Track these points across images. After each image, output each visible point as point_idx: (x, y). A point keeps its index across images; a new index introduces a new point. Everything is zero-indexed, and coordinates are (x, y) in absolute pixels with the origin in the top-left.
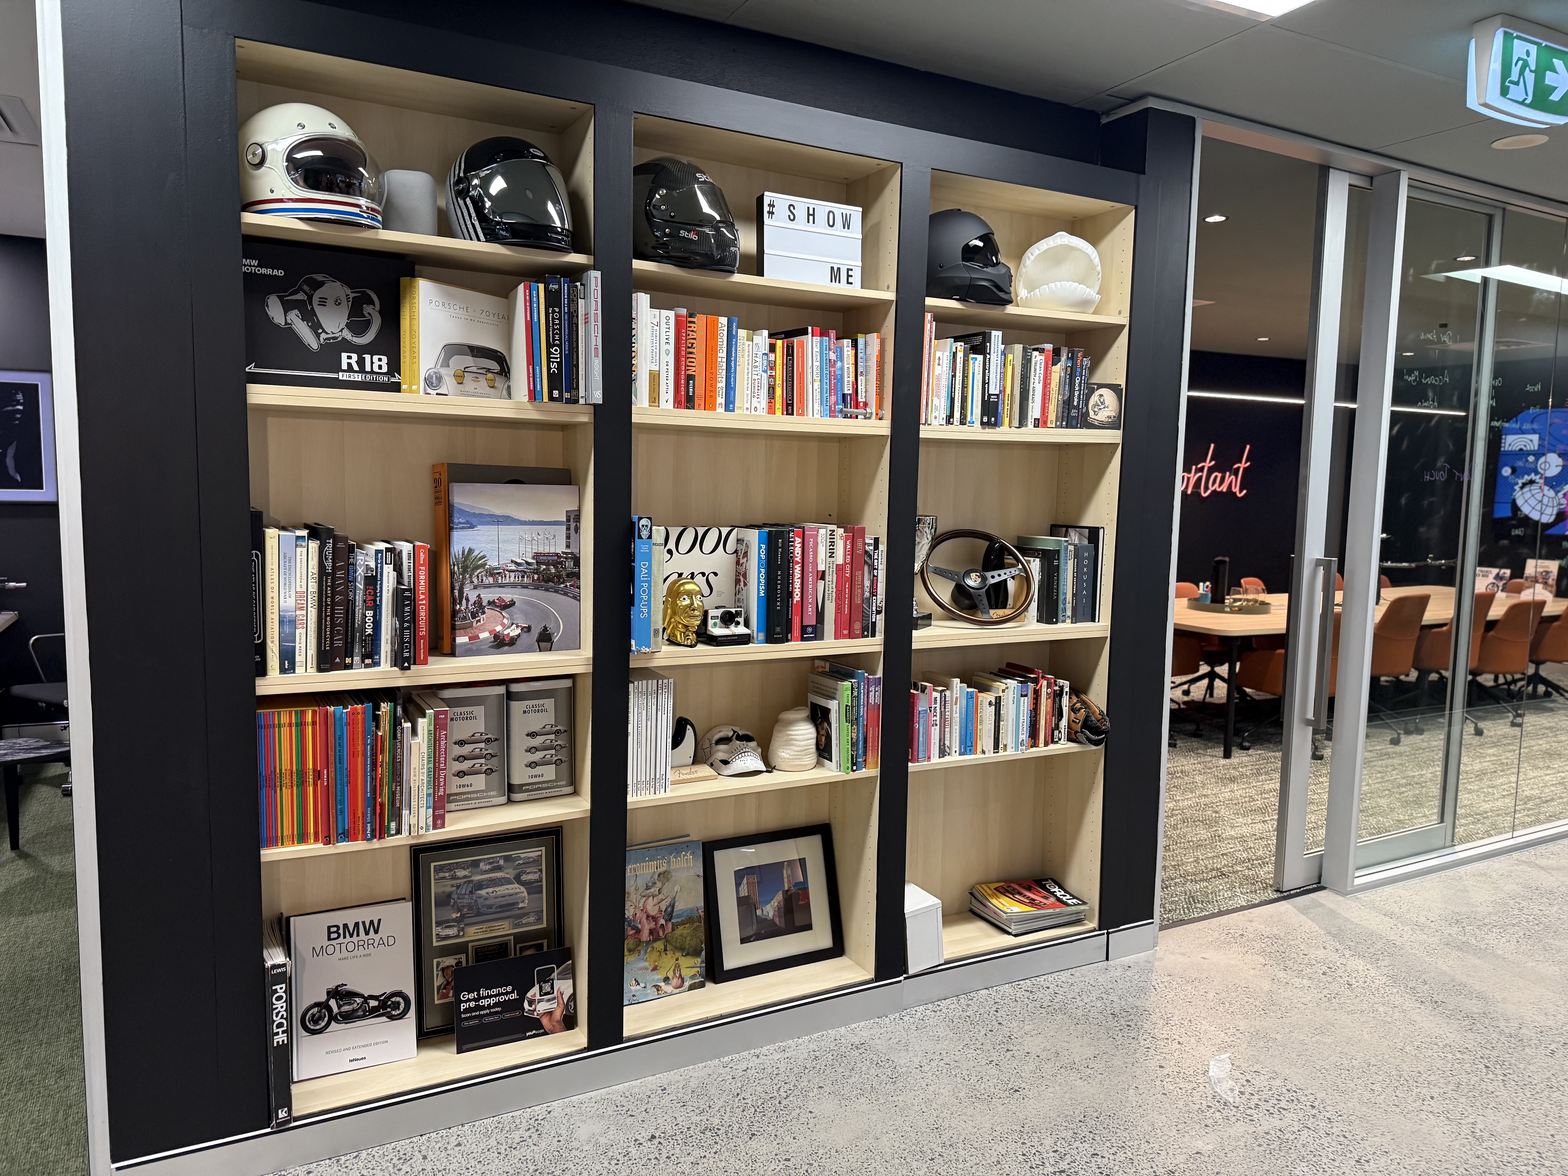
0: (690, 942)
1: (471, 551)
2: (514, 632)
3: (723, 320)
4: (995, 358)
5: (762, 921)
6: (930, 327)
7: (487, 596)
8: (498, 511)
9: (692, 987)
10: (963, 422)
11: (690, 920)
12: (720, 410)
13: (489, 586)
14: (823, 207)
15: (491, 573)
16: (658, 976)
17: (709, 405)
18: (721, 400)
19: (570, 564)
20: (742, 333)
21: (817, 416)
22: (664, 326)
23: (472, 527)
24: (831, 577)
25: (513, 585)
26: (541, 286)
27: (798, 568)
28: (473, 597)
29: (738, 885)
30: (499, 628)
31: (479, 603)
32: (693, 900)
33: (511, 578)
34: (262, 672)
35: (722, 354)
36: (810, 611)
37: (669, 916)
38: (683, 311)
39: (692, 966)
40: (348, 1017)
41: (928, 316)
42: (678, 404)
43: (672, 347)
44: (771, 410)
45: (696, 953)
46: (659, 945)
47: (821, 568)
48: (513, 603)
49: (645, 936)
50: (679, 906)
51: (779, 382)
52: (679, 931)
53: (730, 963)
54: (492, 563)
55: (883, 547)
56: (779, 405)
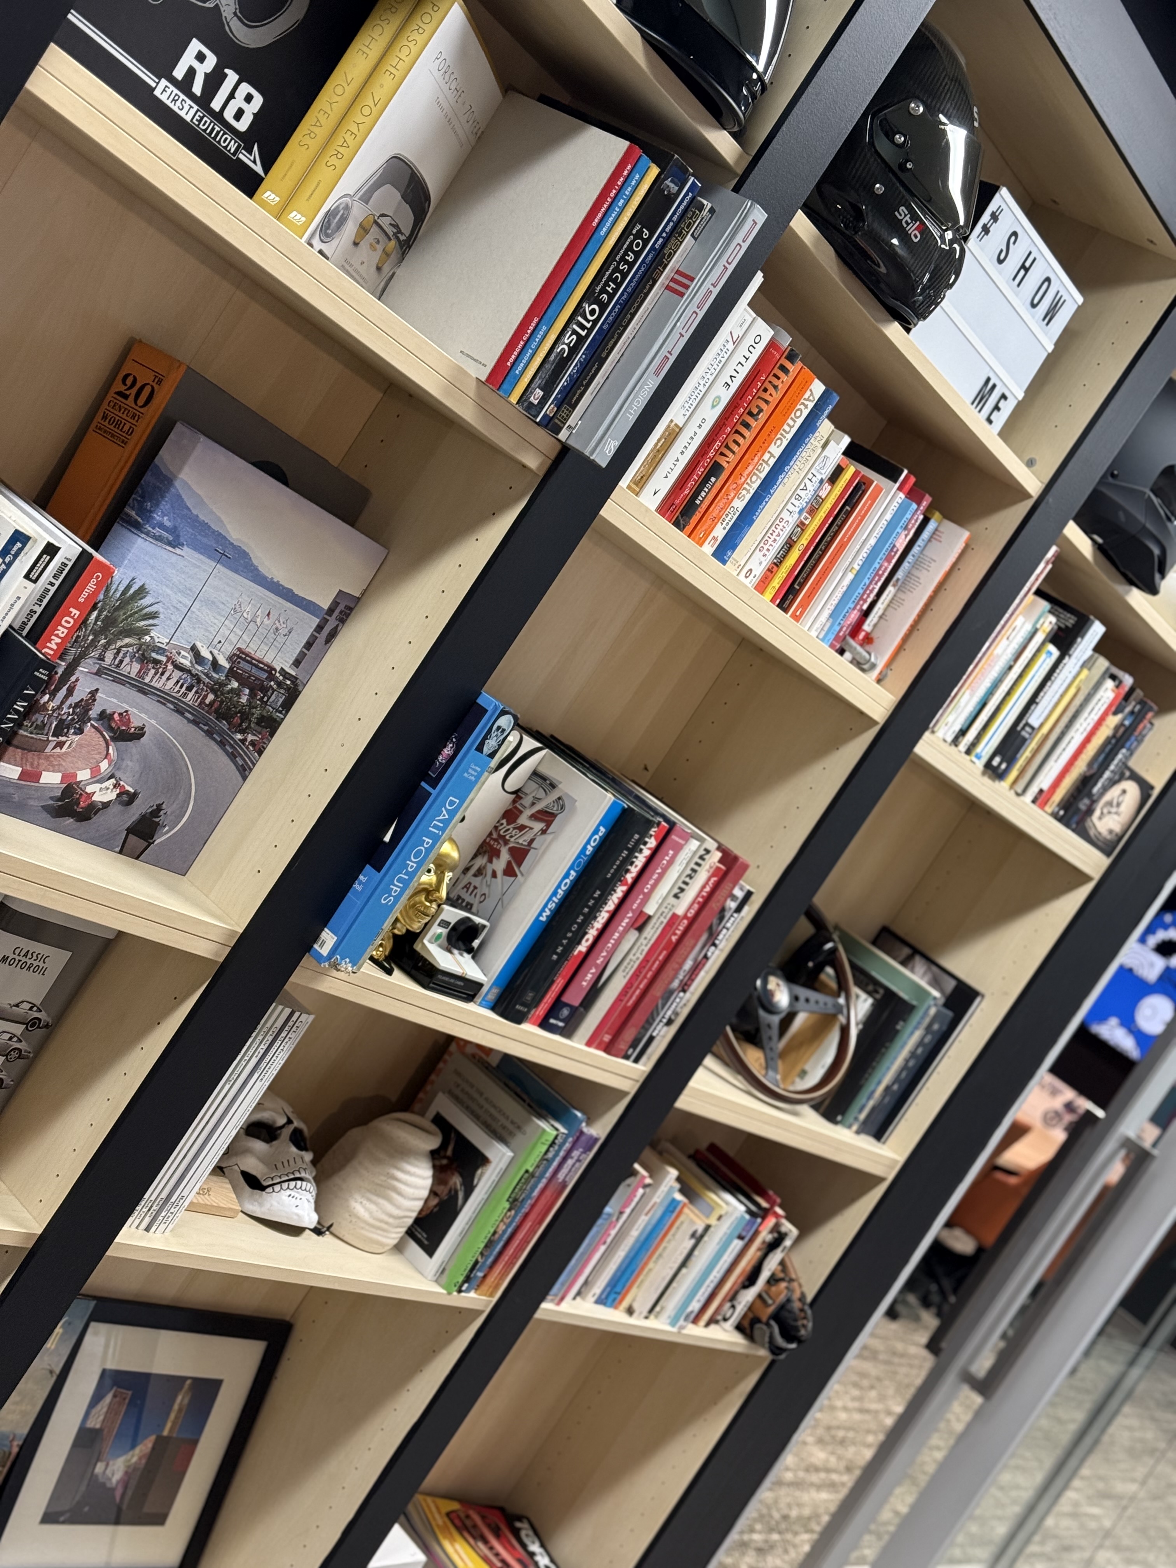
1: (142, 592)
2: (103, 793)
3: (818, 388)
5: (98, 1488)
6: (1041, 568)
7: (108, 698)
8: (235, 534)
10: (969, 750)
12: (708, 549)
13: (122, 680)
14: (1045, 266)
15: (145, 653)
18: (720, 531)
19: (277, 698)
20: (822, 427)
22: (743, 350)
23: (175, 543)
24: (652, 932)
25: (163, 698)
26: (654, 171)
27: (620, 891)
28: (81, 693)
30: (83, 775)
31: (84, 708)
33: (169, 682)
36: (588, 978)
38: (786, 341)
41: (1050, 554)
42: (664, 508)
43: (726, 396)
44: (764, 585)
47: (650, 909)
48: (139, 734)
51: (804, 541)
56: (776, 583)
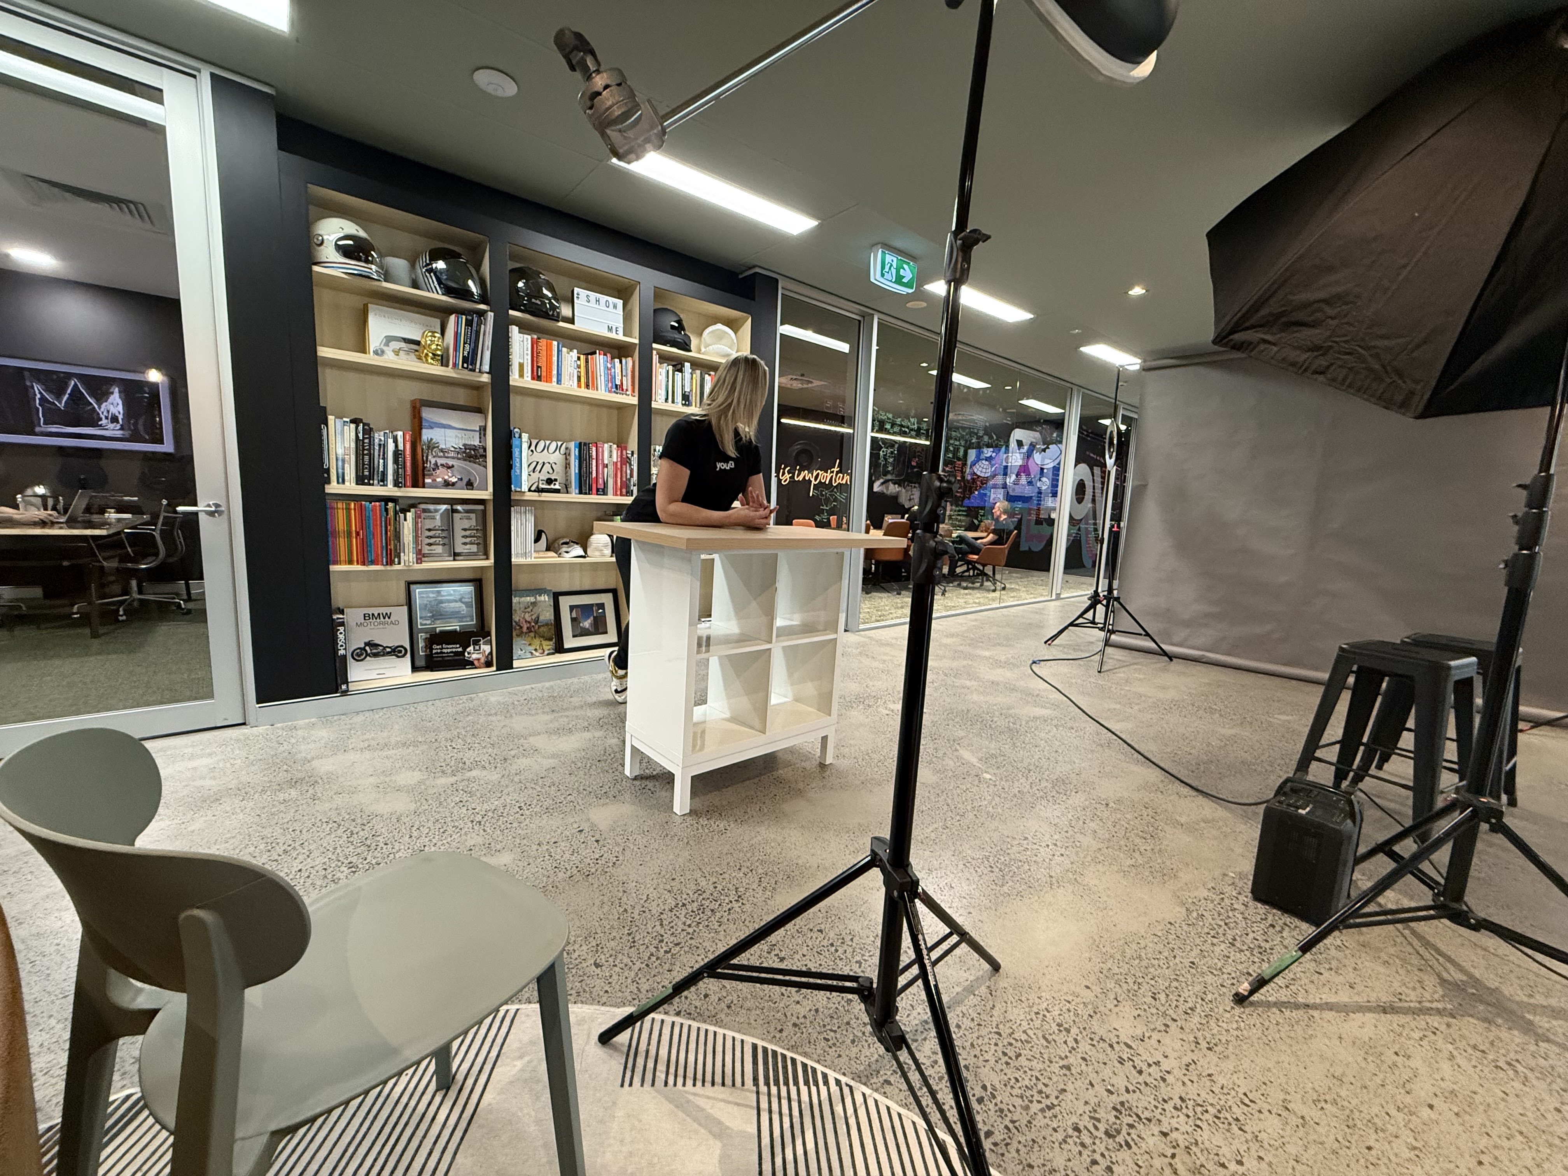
0: (547, 635)
1: (431, 439)
2: (454, 480)
3: (555, 343)
4: (687, 375)
5: (583, 629)
6: (655, 358)
7: (440, 461)
8: (445, 422)
9: (548, 654)
10: (673, 402)
11: (547, 625)
12: (554, 384)
13: (441, 457)
14: (604, 298)
15: (442, 450)
16: (532, 648)
17: (549, 380)
18: (555, 379)
19: (481, 451)
20: (564, 350)
21: (603, 392)
22: (525, 343)
23: (432, 428)
24: (611, 467)
25: (453, 458)
26: (464, 317)
27: (594, 462)
28: (433, 461)
29: (571, 612)
30: (446, 477)
31: (436, 464)
32: (548, 615)
33: (452, 454)
34: (329, 483)
35: (555, 358)
36: (601, 481)
37: (537, 622)
38: (535, 337)
39: (549, 645)
40: (376, 655)
41: (655, 352)
42: (533, 378)
43: (529, 352)
44: (579, 386)
45: (550, 640)
46: (532, 634)
47: (606, 462)
48: (453, 466)
49: (525, 629)
50: (541, 618)
51: (582, 374)
52: (542, 629)
53: (566, 646)
54: (442, 446)
55: (636, 456)
56: (583, 385)
